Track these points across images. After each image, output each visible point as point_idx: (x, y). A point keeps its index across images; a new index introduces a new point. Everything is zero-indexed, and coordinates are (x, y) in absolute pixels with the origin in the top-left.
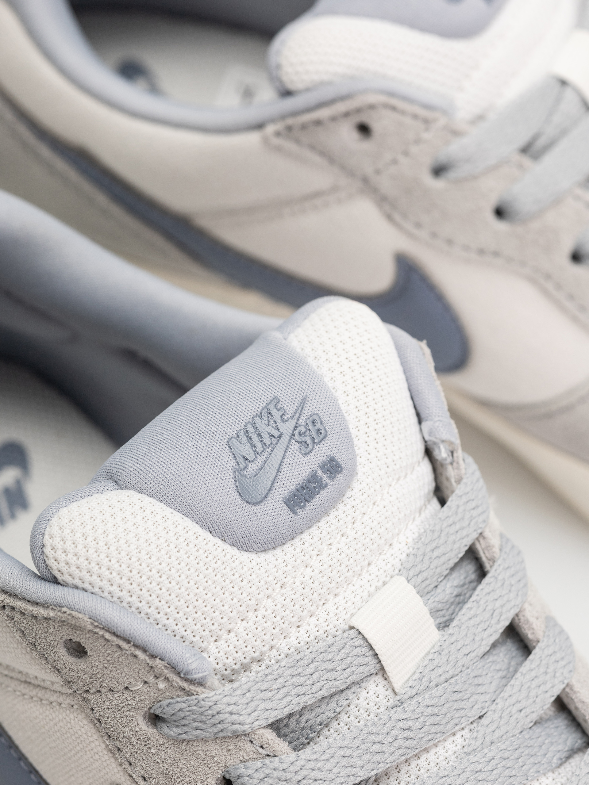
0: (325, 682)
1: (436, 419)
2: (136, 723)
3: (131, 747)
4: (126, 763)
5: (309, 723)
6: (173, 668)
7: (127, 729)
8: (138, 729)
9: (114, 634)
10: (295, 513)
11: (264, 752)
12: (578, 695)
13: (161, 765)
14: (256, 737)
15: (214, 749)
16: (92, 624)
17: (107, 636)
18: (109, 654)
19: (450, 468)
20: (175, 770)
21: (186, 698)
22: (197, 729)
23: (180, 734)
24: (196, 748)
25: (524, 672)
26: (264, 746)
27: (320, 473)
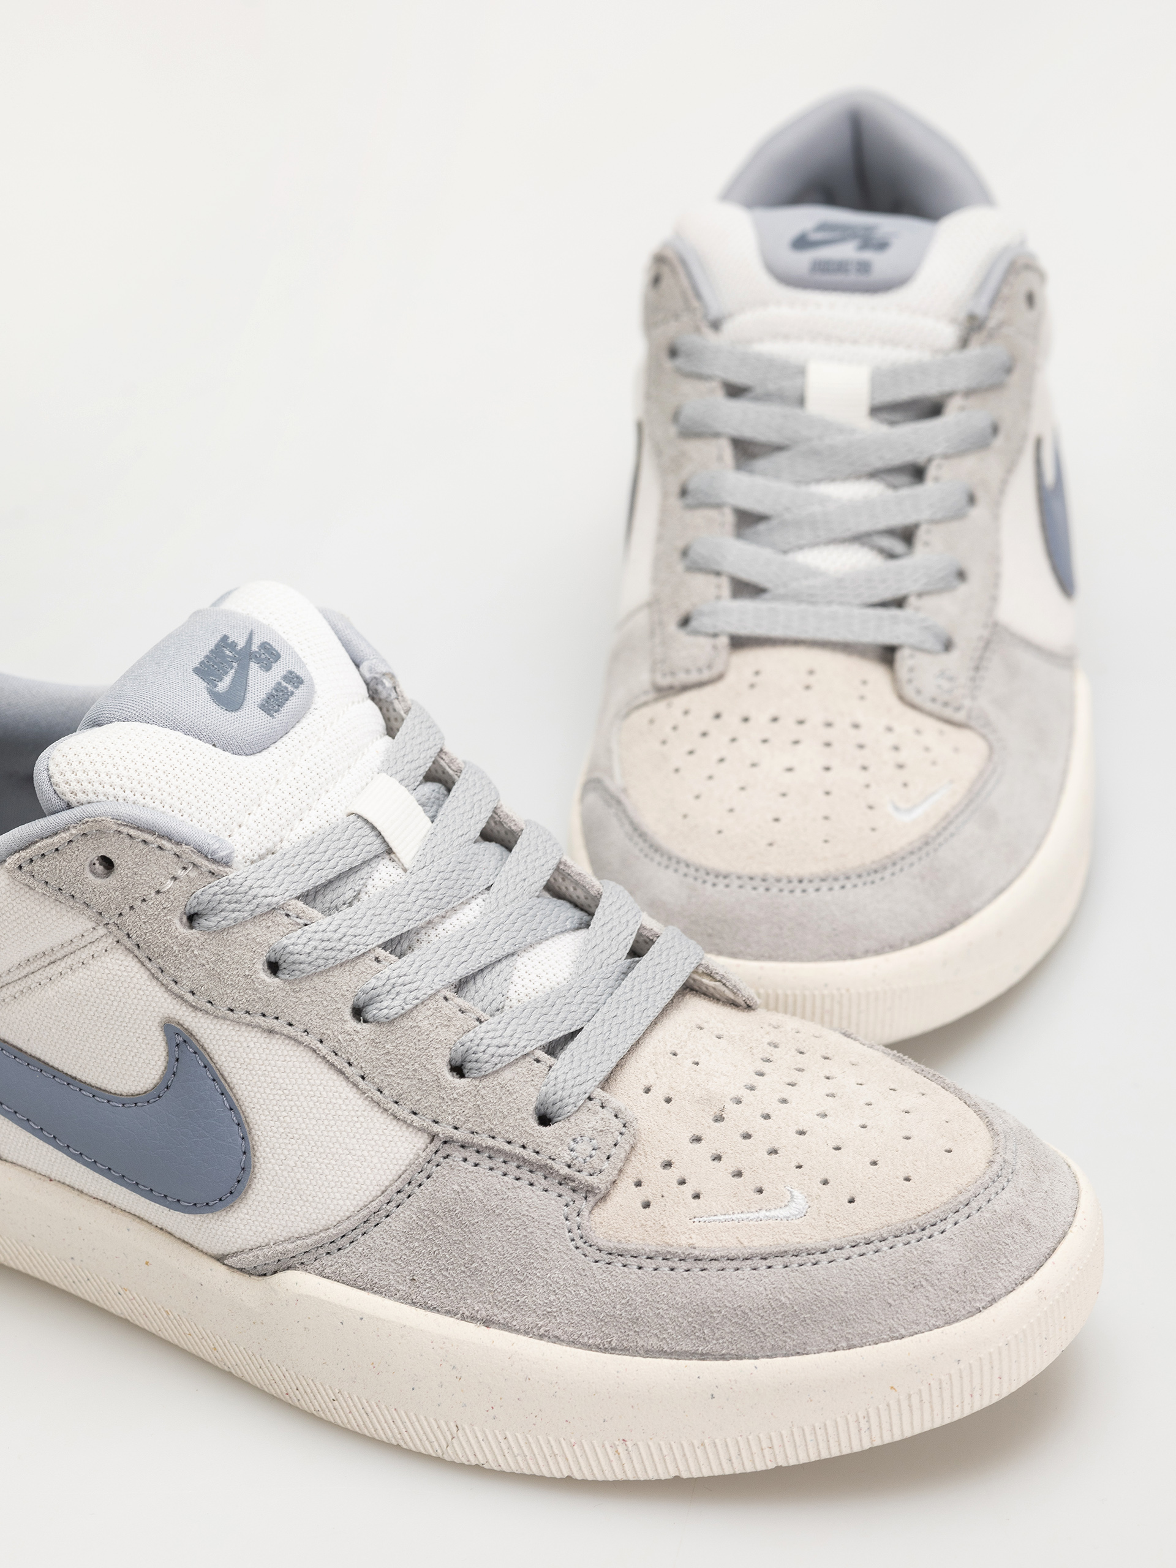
0: (339, 859)
1: (372, 657)
2: (174, 928)
3: (174, 958)
4: (172, 982)
5: (334, 903)
6: (200, 851)
7: (167, 938)
8: (177, 934)
9: (138, 828)
10: (272, 716)
11: (301, 921)
12: (573, 869)
13: (207, 966)
14: (291, 907)
15: (256, 931)
16: (115, 823)
17: (132, 832)
18: (136, 855)
19: (396, 702)
20: (221, 966)
21: (217, 882)
22: (233, 911)
23: (219, 922)
24: (237, 935)
25: (517, 851)
26: (300, 915)
27: (284, 684)
